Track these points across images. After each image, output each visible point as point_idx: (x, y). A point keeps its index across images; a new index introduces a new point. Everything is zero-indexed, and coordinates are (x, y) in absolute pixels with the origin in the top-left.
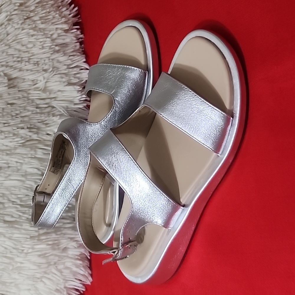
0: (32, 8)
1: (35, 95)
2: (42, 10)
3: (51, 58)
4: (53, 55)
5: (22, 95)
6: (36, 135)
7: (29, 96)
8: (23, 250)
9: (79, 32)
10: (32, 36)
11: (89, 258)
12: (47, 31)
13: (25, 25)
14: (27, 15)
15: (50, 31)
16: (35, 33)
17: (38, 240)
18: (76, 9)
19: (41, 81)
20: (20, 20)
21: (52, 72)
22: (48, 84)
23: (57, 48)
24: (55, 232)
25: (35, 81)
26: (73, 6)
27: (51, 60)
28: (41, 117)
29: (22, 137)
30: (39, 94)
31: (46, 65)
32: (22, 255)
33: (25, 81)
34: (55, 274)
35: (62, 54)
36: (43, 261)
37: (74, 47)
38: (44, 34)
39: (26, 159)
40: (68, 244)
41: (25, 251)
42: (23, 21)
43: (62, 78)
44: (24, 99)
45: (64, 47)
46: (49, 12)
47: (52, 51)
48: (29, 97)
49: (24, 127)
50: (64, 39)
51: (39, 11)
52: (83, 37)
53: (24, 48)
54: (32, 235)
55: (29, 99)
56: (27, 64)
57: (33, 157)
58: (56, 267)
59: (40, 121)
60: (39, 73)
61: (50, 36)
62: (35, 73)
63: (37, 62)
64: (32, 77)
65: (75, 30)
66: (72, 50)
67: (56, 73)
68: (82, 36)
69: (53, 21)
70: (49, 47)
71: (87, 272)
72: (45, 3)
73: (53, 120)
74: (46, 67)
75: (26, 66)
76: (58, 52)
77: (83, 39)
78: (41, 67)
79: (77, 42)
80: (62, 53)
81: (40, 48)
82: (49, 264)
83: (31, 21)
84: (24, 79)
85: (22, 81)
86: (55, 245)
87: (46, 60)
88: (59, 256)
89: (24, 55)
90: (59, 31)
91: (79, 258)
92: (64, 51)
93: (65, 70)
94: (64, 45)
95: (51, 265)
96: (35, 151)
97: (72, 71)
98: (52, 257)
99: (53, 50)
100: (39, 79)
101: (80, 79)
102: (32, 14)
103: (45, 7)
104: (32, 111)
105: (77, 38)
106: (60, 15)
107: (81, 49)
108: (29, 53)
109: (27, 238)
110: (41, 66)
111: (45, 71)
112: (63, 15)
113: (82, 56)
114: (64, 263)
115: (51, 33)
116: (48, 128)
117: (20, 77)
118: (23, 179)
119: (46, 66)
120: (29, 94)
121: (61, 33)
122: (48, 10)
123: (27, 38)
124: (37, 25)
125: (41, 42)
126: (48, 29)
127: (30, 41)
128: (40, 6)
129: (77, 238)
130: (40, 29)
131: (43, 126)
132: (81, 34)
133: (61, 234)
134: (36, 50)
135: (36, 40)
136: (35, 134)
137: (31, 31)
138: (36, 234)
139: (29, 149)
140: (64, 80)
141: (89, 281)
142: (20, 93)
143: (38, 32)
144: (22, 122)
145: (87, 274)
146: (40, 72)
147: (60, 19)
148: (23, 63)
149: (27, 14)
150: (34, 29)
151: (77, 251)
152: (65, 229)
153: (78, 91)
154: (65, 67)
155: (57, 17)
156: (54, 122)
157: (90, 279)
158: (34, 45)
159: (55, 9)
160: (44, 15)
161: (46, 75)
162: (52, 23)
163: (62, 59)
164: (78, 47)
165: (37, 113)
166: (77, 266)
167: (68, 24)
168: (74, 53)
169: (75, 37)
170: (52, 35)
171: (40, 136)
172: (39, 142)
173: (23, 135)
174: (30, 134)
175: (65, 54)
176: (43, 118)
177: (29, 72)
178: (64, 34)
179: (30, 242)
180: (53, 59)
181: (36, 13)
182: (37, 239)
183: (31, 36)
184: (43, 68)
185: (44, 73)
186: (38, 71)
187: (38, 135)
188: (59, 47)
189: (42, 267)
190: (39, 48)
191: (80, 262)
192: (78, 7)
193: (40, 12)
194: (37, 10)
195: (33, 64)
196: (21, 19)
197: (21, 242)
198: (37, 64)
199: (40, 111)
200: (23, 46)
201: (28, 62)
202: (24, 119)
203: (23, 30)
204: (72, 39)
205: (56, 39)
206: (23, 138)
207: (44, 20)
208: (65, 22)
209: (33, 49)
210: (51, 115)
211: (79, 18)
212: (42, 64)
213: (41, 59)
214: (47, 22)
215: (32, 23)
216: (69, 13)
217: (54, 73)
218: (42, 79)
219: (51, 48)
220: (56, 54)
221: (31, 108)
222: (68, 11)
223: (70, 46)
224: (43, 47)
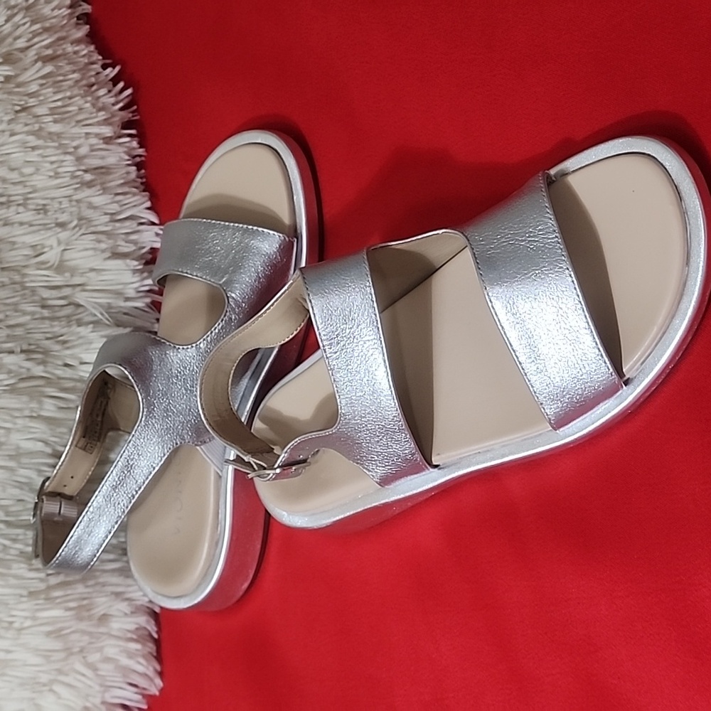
0: (34, 87)
1: (37, 277)
2: (54, 93)
3: (75, 198)
4: (78, 192)
5: (10, 279)
6: (41, 368)
7: (26, 280)
8: (11, 623)
9: (135, 144)
10: (34, 148)
11: (156, 636)
12: (65, 138)
13: (18, 124)
14: (22, 103)
15: (73, 139)
16: (40, 142)
17: (46, 599)
18: (129, 91)
19: (51, 247)
20: (6, 114)
21: (77, 229)
22: (68, 255)
23: (88, 177)
24: (83, 580)
25: (39, 247)
26: (121, 85)
27: (74, 203)
28: (52, 326)
29: (10, 372)
30: (48, 276)
31: (63, 213)
32: (10, 634)
33: (16, 246)
34: (84, 675)
35: (99, 190)
36: (57, 645)
37: (125, 175)
38: (61, 145)
39: (20, 421)
40: (110, 606)
41: (16, 625)
42: (13, 117)
43: (99, 241)
44: (14, 288)
45: (103, 173)
46: (70, 98)
47: (77, 184)
48: (26, 282)
49: (15, 350)
50: (103, 158)
51: (48, 95)
52: (144, 154)
53: (14, 176)
54: (32, 590)
55: (25, 288)
56: (21, 209)
57: (34, 415)
58: (84, 657)
59: (49, 335)
60: (49, 231)
61: (72, 150)
62: (40, 230)
63: (44, 205)
64: (30, 239)
65: (127, 139)
66: (122, 181)
67: (86, 230)
68: (141, 151)
69: (80, 117)
70: (69, 174)
71: (151, 669)
72: (61, 78)
73: (79, 333)
74: (63, 218)
75: (19, 213)
76: (89, 185)
77: (143, 159)
78: (55, 216)
79: (129, 165)
80: (98, 187)
81: (50, 177)
82: (68, 652)
83: (30, 117)
84: (14, 243)
85: (9, 247)
86: (82, 610)
87: (63, 203)
88: (90, 634)
89: (14, 190)
90: (94, 141)
91: (134, 637)
92: (104, 183)
93: (107, 226)
94: (103, 170)
95: (72, 654)
96: (40, 402)
97: (120, 228)
98: (74, 637)
99: (79, 180)
100: (48, 243)
101: (139, 245)
102: (32, 102)
103: (62, 86)
104: (33, 313)
105: (129, 156)
106: (94, 105)
107: (140, 180)
108: (25, 186)
109: (22, 596)
110: (53, 214)
111: (62, 225)
112: (100, 105)
113: (144, 196)
114: (100, 649)
115: (74, 144)
116: (68, 352)
117: (4, 239)
118: (12, 464)
119: (65, 214)
120: (24, 275)
121: (97, 144)
122: (68, 94)
123: (22, 154)
124: (43, 125)
125: (52, 163)
126: (68, 136)
127: (28, 159)
128: (50, 83)
129: (130, 592)
130: (50, 133)
131: (57, 347)
132: (140, 148)
133: (97, 584)
134: (40, 180)
135: (40, 159)
136: (39, 364)
137: (31, 138)
138: (42, 586)
139: (25, 398)
140: (103, 246)
141: (155, 686)
142: (6, 273)
143: (46, 142)
144: (10, 338)
145: (151, 672)
146: (50, 229)
147: (94, 115)
148: (13, 209)
149: (21, 101)
150: (35, 134)
151: (130, 623)
152: (105, 575)
153: (135, 271)
154: (107, 218)
155: (87, 108)
156: (81, 338)
157: (159, 682)
158: (38, 170)
159: (82, 92)
160: (59, 104)
161: (64, 235)
162: (78, 122)
163: (99, 200)
164: (133, 175)
165: (43, 318)
166: (130, 655)
167: (110, 124)
168: (126, 189)
169: (127, 153)
170: (76, 148)
171: (49, 369)
172: (48, 381)
173: (12, 367)
174: (28, 364)
175: (105, 190)
176: (57, 329)
177: (25, 228)
178: (104, 146)
179: (28, 605)
180: (78, 201)
181: (41, 98)
182: (43, 596)
183: (30, 149)
184: (57, 219)
185: (59, 230)
186: (45, 227)
187: (45, 366)
188: (92, 174)
189: (53, 659)
190: (47, 175)
191: (138, 646)
192: (134, 89)
193: (51, 97)
194: (44, 91)
195: (35, 210)
196: (9, 111)
197: (8, 604)
198: (43, 210)
199: (49, 313)
200: (12, 170)
201: (24, 205)
202: (15, 332)
203: (12, 135)
204: (120, 157)
205: (85, 157)
206: (12, 375)
207: (59, 114)
208: (106, 122)
209: (35, 177)
210: (74, 322)
211: (133, 112)
212: (56, 211)
213: (53, 199)
214: (65, 119)
215: (33, 120)
216: (113, 100)
217: (82, 231)
218: (55, 244)
219: (74, 177)
220: (85, 189)
221: (29, 308)
222: (112, 97)
223: (116, 173)
224: (57, 173)
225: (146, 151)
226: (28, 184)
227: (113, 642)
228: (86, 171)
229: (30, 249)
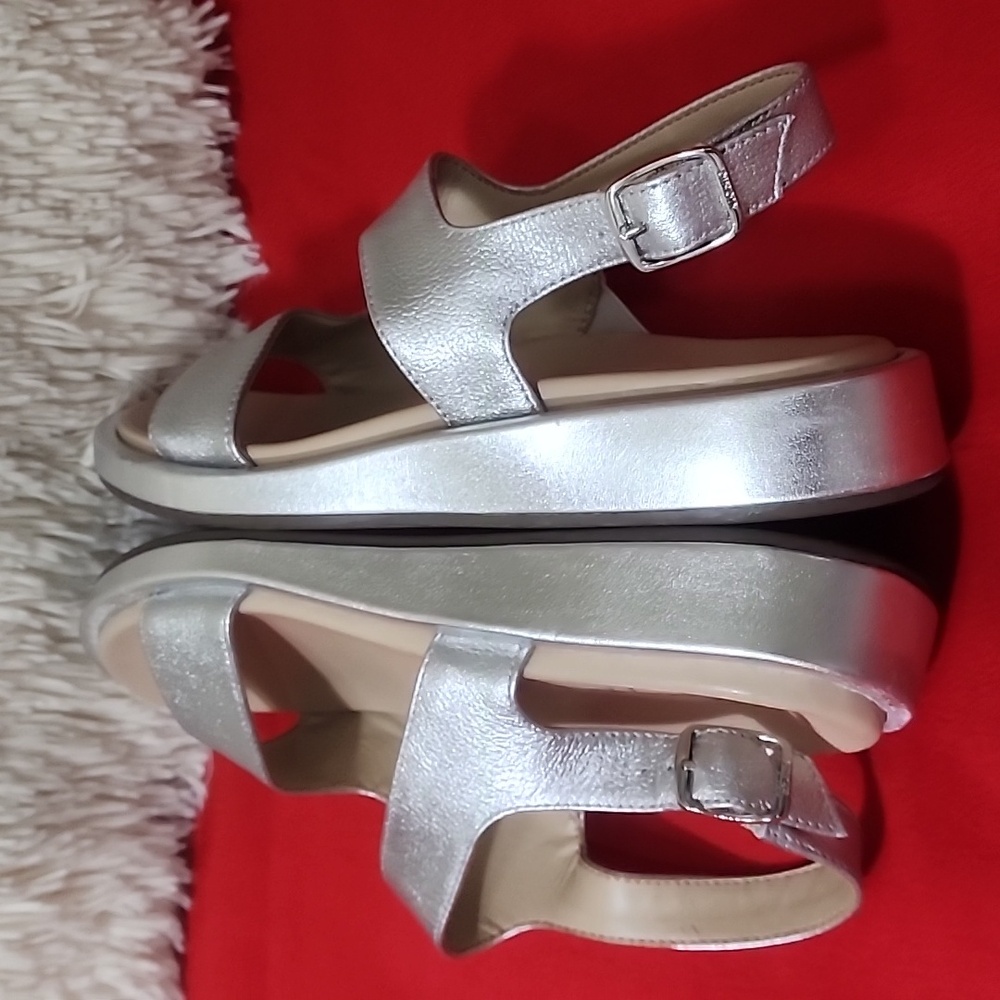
1: (45, 330)
3: (121, 193)
4: (125, 185)
7: (26, 331)
9: (225, 112)
10: (58, 97)
12: (114, 87)
13: (34, 50)
14: (44, 13)
15: (125, 89)
16: (70, 89)
18: (222, 19)
19: (75, 280)
20: (16, 29)
21: (122, 252)
22: (102, 296)
25: (52, 277)
27: (117, 204)
28: (63, 416)
30: (64, 330)
31: (98, 219)
33: (13, 271)
35: (161, 185)
37: (205, 163)
38: (105, 98)
40: (114, 899)
42: (27, 36)
43: (155, 276)
44: (5, 343)
45: (167, 156)
46: (126, 16)
47: (126, 169)
48: (26, 335)
50: (171, 129)
52: (237, 131)
53: (20, 143)
55: (22, 346)
56: (27, 204)
57: (21, 566)
58: (62, 983)
59: (56, 431)
60: (74, 252)
61: (122, 109)
62: (57, 247)
63: (66, 201)
64: (39, 261)
65: (214, 102)
66: (198, 173)
67: (135, 255)
68: (232, 126)
69: (140, 53)
70: (112, 151)
74: (98, 228)
75: (22, 211)
76: (145, 173)
77: (234, 138)
78: (83, 223)
79: (211, 147)
80: (161, 179)
81: (81, 151)
82: (41, 974)
83: (57, 40)
84: (9, 265)
85: (2, 271)
87: (100, 201)
88: (79, 946)
89: (17, 168)
90: (160, 97)
91: (148, 951)
92: (167, 173)
93: (169, 250)
94: (169, 151)
95: (45, 978)
96: (32, 547)
97: (190, 255)
98: (53, 949)
99: (129, 164)
100: (70, 271)
102: (61, 13)
104: (33, 391)
105: (214, 131)
106: (163, 35)
107: (225, 175)
108: (36, 163)
110: (80, 220)
111: (94, 241)
112: (173, 36)
115: (128, 98)
119: (101, 222)
120: (22, 323)
121: (165, 104)
122: (123, 8)
123: (37, 105)
124: (77, 59)
125: (87, 127)
126: (117, 82)
127: (47, 116)
130: (88, 74)
132: (232, 120)
134: (62, 155)
135: (68, 118)
136: (37, 478)
137: (54, 78)
139: (9, 537)
140: (162, 286)
143: (80, 89)
146: (75, 246)
147: (162, 52)
148: (13, 202)
149: (41, 8)
150: (65, 72)
151: (143, 928)
153: (210, 333)
154: (171, 236)
155: (152, 38)
158: (61, 136)
159: (145, 8)
160: (108, 24)
161: (98, 260)
162: (136, 60)
163: (161, 202)
164: (217, 165)
165: (51, 402)
166: (139, 982)
167: (189, 72)
168: (205, 187)
169: (212, 127)
170: (130, 106)
171: (53, 487)
172: (47, 509)
174: (19, 478)
175: (171, 186)
177: (31, 240)
178: (174, 109)
180: (125, 201)
183: (51, 98)
184: (87, 228)
185: (88, 250)
186: (64, 242)
187: (46, 482)
188: (155, 155)
190: (75, 148)
191: (153, 967)
192: (232, 18)
193: (93, 10)
195: (50, 209)
196: (21, 25)
198: (63, 209)
199: (60, 393)
200: (18, 130)
201: (32, 197)
203: (23, 67)
204: (200, 131)
205: (143, 123)
207: (105, 42)
208: (181, 67)
209: (57, 149)
211: (224, 56)
212: (85, 214)
213: (82, 191)
214: (115, 52)
215: (59, 48)
216: (195, 30)
217: (130, 256)
218: (81, 274)
219: (121, 157)
220: (138, 181)
221: (26, 381)
222: (193, 25)
223: (189, 158)
224: (93, 147)
225: (241, 127)
226: (41, 159)
227: (112, 958)
228: (141, 149)
229: (36, 279)
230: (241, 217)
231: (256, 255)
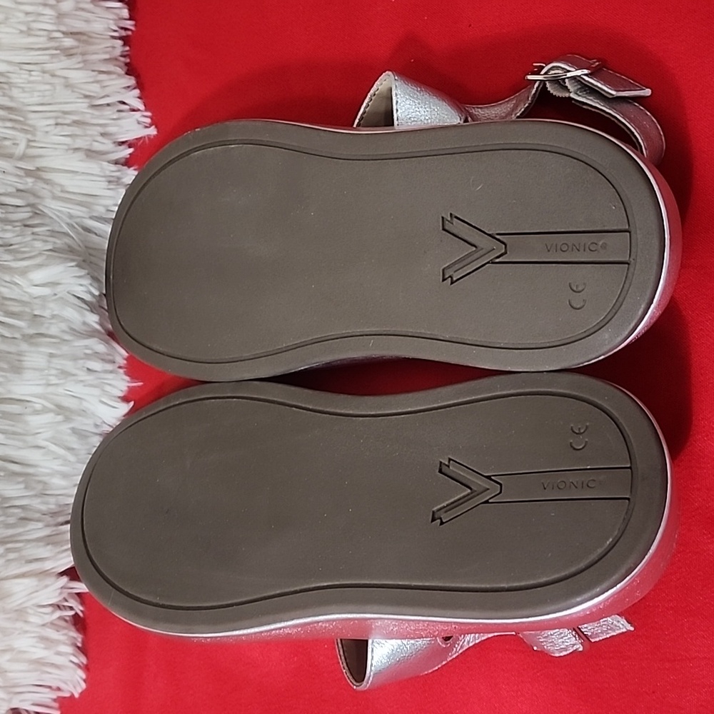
3: (48, 67)
4: (54, 60)
9: (125, 13)
27: (47, 76)
28: (4, 231)
35: (79, 63)
37: (109, 50)
45: (83, 41)
47: (56, 49)
50: (87, 21)
52: (133, 28)
66: (107, 56)
68: (129, 24)
70: (45, 33)
76: (68, 53)
77: (130, 33)
79: (114, 37)
80: (80, 58)
81: (21, 32)
94: (85, 38)
99: (57, 45)
105: (115, 24)
107: (122, 59)
125: (27, 13)
131: (8, 257)
132: (130, 19)
134: (7, 33)
154: (85, 103)
158: (7, 19)
163: (78, 76)
164: (118, 51)
168: (111, 67)
175: (86, 64)
178: (90, 6)
188: (73, 40)
190: (17, 29)
199: (2, 213)
204: (108, 24)
205: (67, 15)
219: (52, 39)
220: (63, 58)
223: (99, 44)
224: (29, 29)
225: (135, 25)
228: (65, 34)
230: (137, 92)
231: (149, 120)
